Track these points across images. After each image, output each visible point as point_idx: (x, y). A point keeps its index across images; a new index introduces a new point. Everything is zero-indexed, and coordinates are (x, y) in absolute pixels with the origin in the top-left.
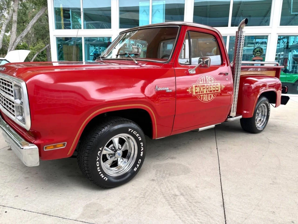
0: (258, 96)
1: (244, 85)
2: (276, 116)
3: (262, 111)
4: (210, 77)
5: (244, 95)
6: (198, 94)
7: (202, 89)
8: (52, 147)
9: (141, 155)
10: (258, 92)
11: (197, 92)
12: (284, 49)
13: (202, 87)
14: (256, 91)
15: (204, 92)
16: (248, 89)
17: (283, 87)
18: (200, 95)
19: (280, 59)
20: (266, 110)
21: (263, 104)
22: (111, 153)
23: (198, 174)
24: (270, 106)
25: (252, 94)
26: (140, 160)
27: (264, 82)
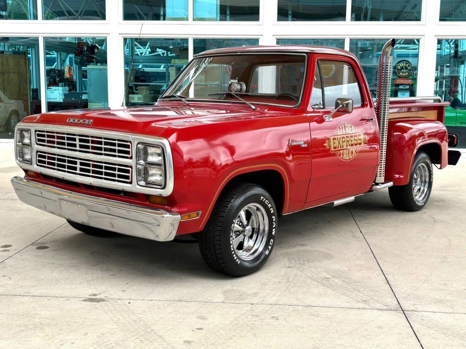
0: (415, 151)
1: (393, 135)
2: (443, 187)
3: (421, 176)
4: (350, 125)
5: (394, 150)
6: (337, 149)
7: (341, 143)
8: (187, 218)
9: (273, 233)
10: (414, 145)
11: (335, 146)
12: (451, 58)
13: (341, 140)
14: (411, 144)
15: (344, 146)
16: (400, 141)
17: (450, 137)
18: (339, 150)
19: (444, 78)
20: (427, 173)
21: (422, 164)
22: (239, 230)
23: (346, 259)
24: (432, 166)
25: (406, 149)
26: (272, 240)
27: (422, 130)
